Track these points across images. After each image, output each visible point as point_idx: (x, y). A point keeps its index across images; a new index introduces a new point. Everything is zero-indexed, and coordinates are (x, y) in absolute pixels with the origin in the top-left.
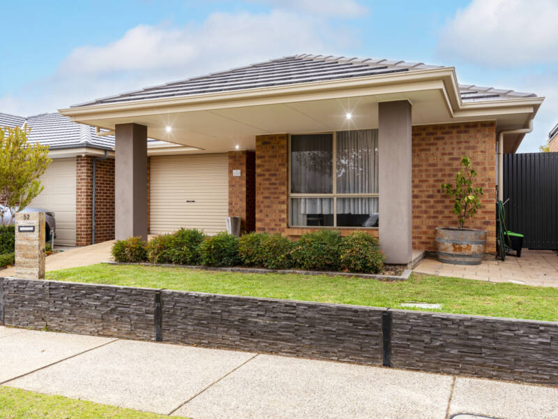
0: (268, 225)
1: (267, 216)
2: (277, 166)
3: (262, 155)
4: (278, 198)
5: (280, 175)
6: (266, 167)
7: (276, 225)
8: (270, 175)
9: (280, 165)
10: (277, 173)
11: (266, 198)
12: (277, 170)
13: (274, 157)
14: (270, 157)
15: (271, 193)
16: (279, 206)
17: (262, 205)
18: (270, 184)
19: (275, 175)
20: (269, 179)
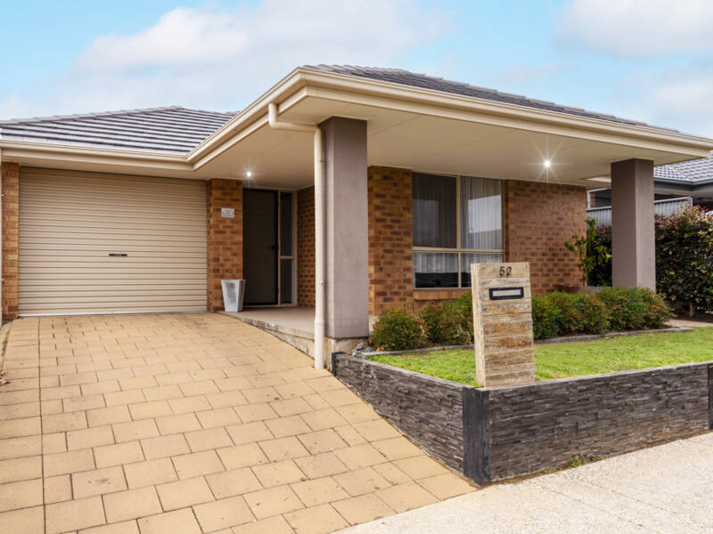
0: (390, 287)
1: (389, 275)
2: (401, 210)
3: (382, 193)
4: (402, 252)
5: (404, 221)
6: (387, 211)
7: (400, 287)
8: (392, 221)
9: (404, 209)
10: (401, 219)
11: (387, 251)
12: (401, 216)
13: (398, 197)
14: (393, 197)
15: (394, 245)
16: (403, 262)
17: (382, 261)
18: (392, 233)
19: (398, 221)
20: (391, 227)
